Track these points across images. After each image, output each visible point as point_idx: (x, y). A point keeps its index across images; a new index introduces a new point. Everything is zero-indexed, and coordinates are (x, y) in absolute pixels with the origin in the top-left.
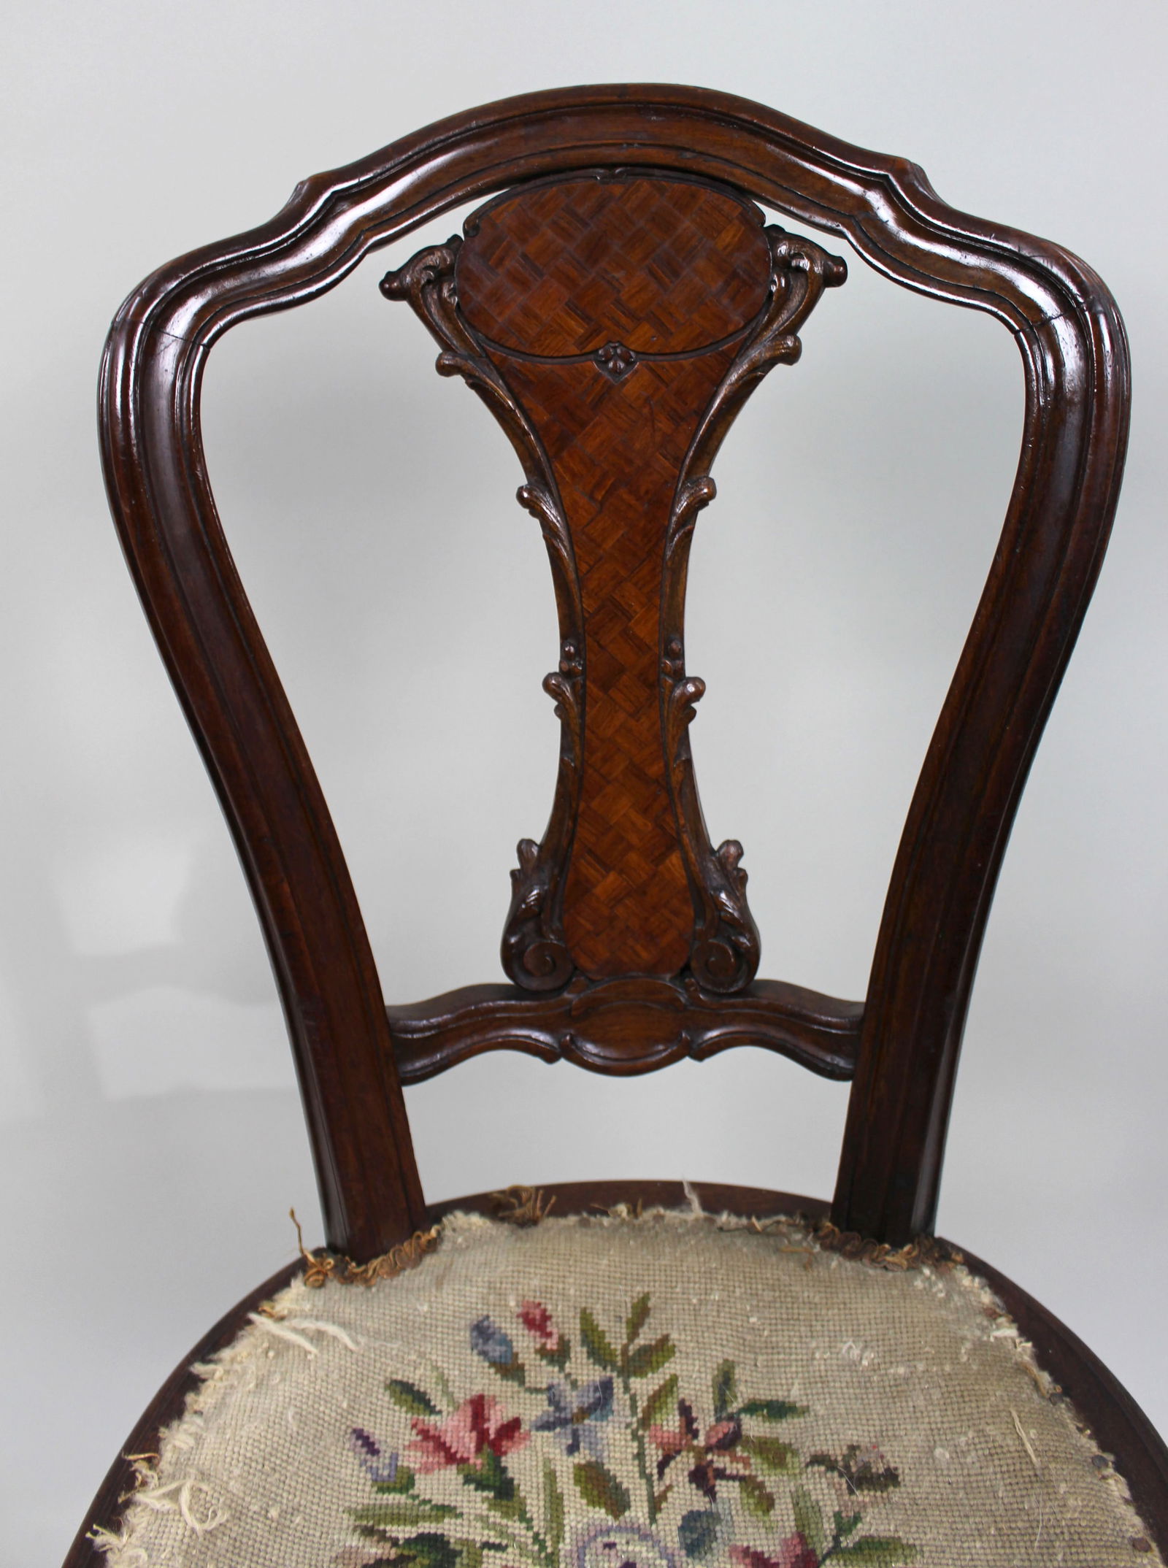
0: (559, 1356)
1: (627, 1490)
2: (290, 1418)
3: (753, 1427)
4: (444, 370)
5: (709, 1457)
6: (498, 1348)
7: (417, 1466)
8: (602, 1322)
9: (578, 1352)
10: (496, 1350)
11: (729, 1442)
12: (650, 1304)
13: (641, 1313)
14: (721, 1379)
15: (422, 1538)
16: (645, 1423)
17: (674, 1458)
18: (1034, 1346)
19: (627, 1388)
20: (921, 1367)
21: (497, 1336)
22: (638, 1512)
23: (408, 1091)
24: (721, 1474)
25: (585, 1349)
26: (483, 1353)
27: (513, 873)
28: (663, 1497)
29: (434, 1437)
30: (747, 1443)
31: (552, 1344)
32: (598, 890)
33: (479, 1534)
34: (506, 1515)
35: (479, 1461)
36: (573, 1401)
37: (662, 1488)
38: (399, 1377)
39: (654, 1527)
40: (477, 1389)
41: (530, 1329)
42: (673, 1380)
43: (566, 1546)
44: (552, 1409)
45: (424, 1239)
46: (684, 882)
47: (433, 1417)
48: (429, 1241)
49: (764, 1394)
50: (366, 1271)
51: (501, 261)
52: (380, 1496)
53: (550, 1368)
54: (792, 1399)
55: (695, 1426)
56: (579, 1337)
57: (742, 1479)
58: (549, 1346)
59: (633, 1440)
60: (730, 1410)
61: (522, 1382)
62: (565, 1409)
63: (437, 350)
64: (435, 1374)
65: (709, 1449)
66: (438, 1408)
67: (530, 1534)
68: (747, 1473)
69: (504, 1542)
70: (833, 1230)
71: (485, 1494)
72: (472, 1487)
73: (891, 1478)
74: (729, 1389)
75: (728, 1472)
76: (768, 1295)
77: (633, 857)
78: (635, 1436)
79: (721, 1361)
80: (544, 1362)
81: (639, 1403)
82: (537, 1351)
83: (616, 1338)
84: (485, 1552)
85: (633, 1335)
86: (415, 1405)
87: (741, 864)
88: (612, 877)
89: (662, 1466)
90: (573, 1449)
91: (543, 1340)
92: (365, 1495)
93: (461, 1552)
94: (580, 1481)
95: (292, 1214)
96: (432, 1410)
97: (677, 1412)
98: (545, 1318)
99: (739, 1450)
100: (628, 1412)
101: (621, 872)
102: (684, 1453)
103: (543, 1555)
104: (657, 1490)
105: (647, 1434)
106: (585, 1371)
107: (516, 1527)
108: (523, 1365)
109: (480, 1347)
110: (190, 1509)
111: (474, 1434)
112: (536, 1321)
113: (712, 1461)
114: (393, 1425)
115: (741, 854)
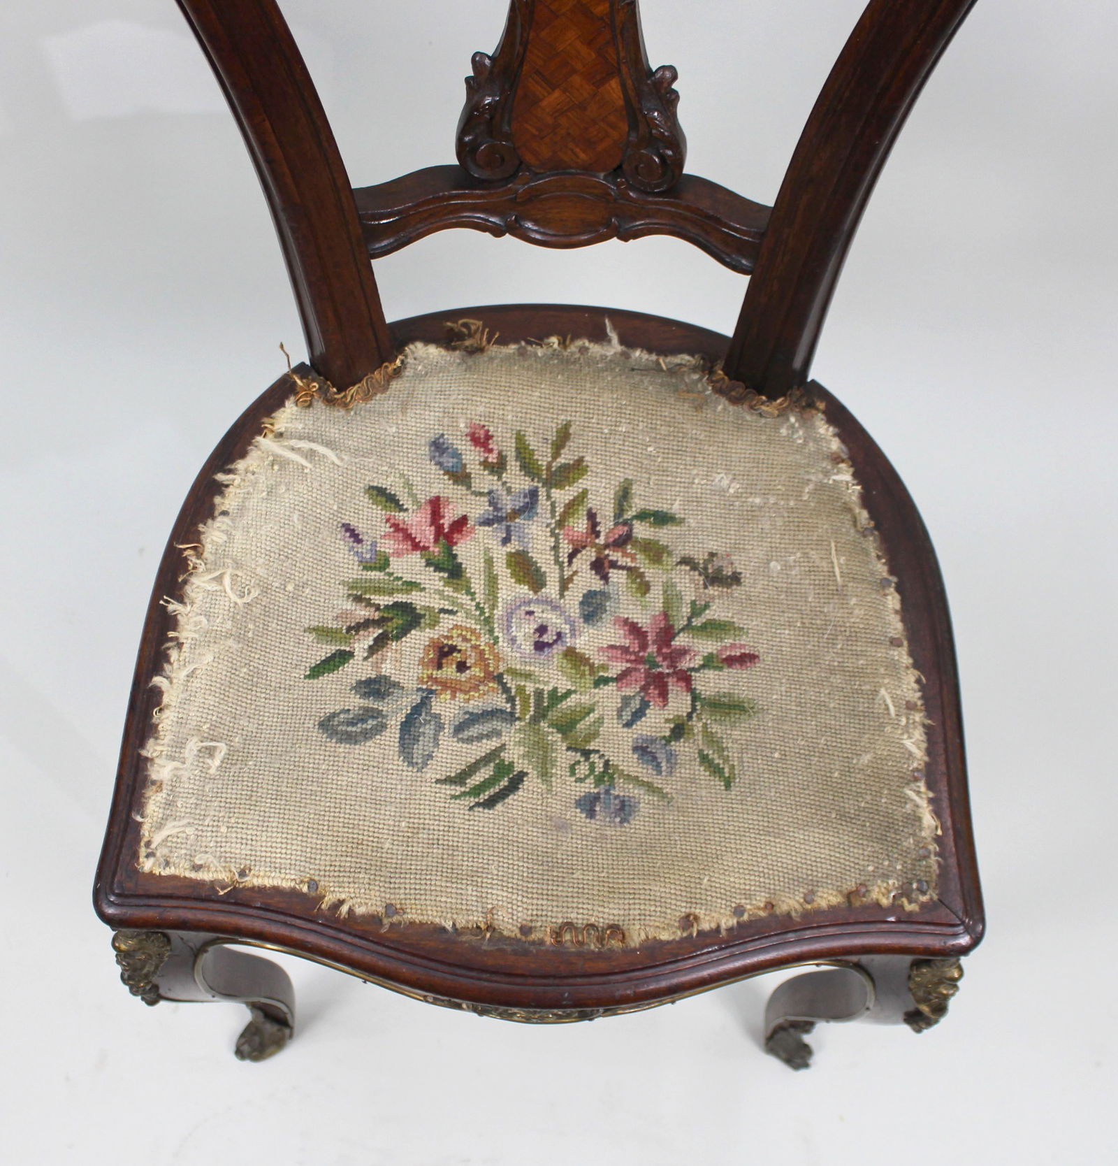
0: (497, 468)
1: (545, 572)
2: (296, 520)
3: (642, 531)
5: (607, 552)
6: (451, 460)
7: (391, 551)
8: (533, 442)
9: (513, 465)
10: (449, 462)
11: (621, 542)
12: (571, 431)
13: (563, 437)
14: (621, 493)
15: (396, 605)
16: (561, 524)
17: (580, 551)
18: (862, 488)
19: (549, 497)
20: (772, 500)
21: (450, 451)
22: (552, 589)
24: (614, 565)
25: (518, 464)
26: (440, 464)
27: (468, 80)
28: (570, 579)
29: (402, 529)
30: (636, 543)
31: (492, 458)
32: (544, 103)
33: (437, 604)
34: (456, 590)
35: (437, 550)
36: (508, 504)
37: (571, 573)
38: (375, 484)
39: (562, 601)
40: (434, 492)
41: (476, 446)
42: (584, 493)
43: (498, 612)
44: (491, 509)
45: (391, 368)
46: (621, 103)
47: (401, 514)
48: (395, 370)
49: (653, 506)
50: (345, 396)
52: (364, 573)
53: (491, 477)
54: (673, 511)
55: (598, 529)
56: (514, 454)
57: (628, 569)
58: (490, 460)
59: (551, 536)
60: (625, 517)
61: (469, 487)
62: (501, 509)
64: (402, 480)
65: (606, 546)
66: (405, 507)
67: (474, 603)
68: (633, 565)
69: (455, 609)
70: (723, 378)
71: (441, 574)
72: (432, 569)
73: (736, 579)
74: (627, 501)
75: (619, 563)
76: (664, 431)
77: (577, 80)
78: (553, 534)
79: (622, 480)
80: (486, 472)
81: (557, 509)
82: (480, 464)
83: (543, 456)
84: (442, 615)
85: (556, 455)
86: (388, 504)
87: (674, 86)
88: (557, 94)
89: (572, 556)
90: (506, 541)
91: (486, 455)
92: (354, 571)
93: (425, 615)
94: (511, 565)
96: (401, 508)
97: (585, 518)
98: (488, 437)
99: (629, 549)
100: (549, 516)
101: (565, 91)
102: (588, 548)
103: (482, 618)
104: (567, 574)
105: (562, 532)
106: (518, 481)
107: (464, 598)
108: (470, 474)
109: (436, 459)
110: (232, 589)
111: (433, 528)
112: (481, 439)
113: (608, 555)
114: (371, 520)
115: (675, 77)
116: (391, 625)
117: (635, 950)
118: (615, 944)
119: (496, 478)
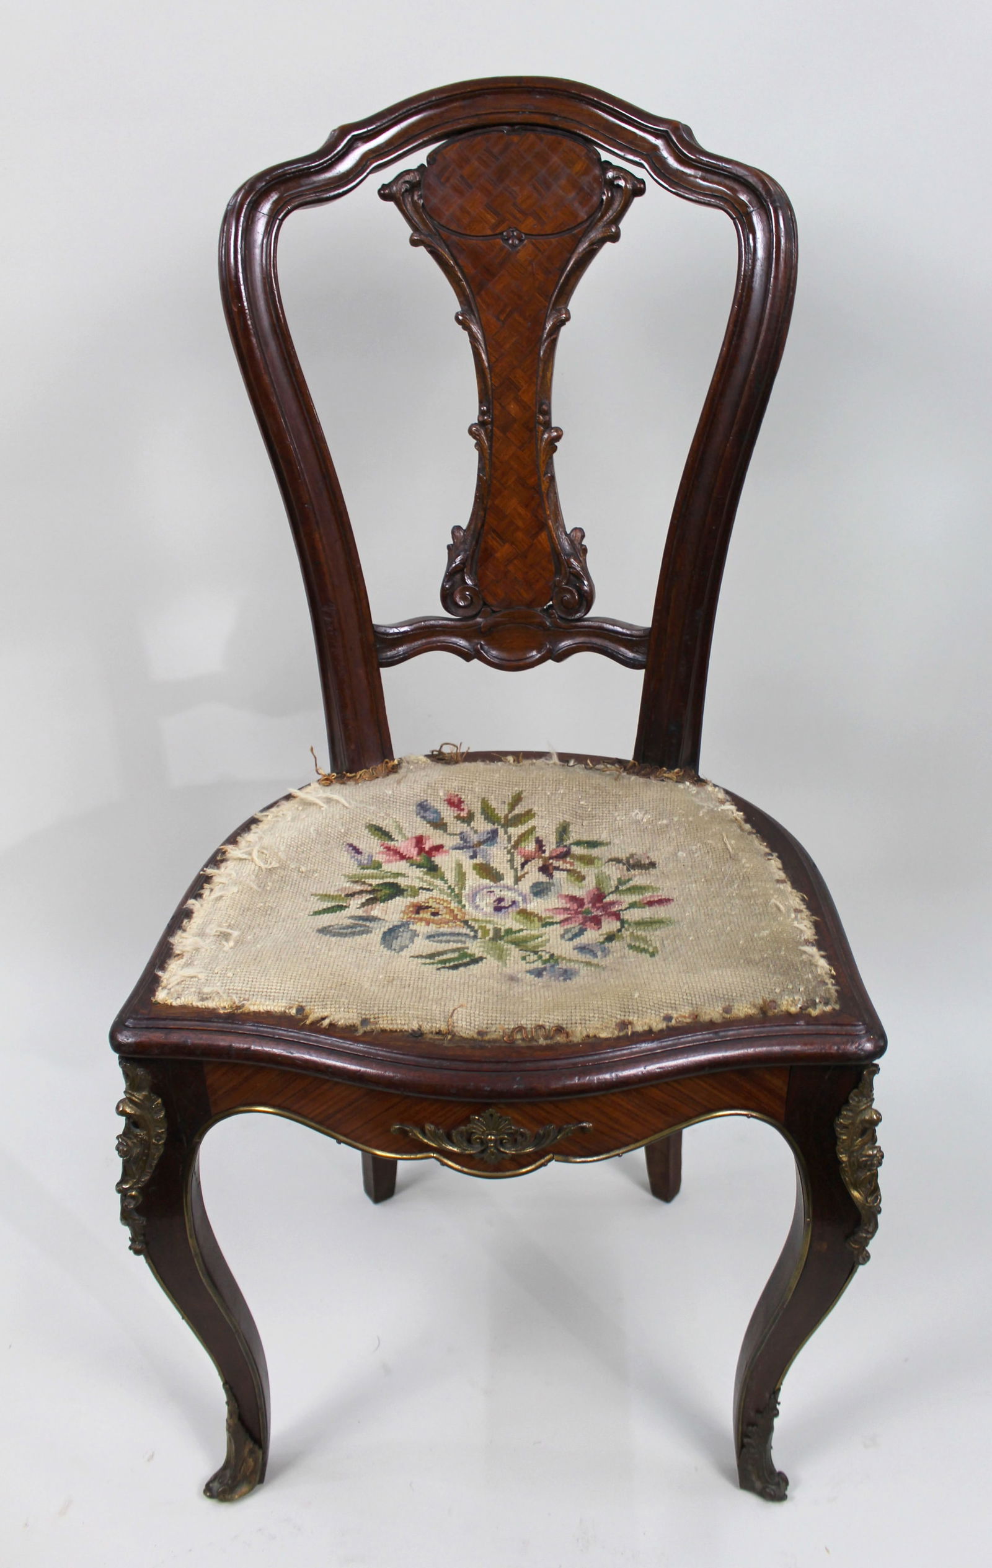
0: (469, 819)
1: (503, 874)
2: (312, 831)
3: (577, 850)
4: (414, 243)
5: (551, 861)
6: (432, 815)
7: (384, 860)
8: (494, 804)
9: (479, 817)
10: (431, 816)
11: (563, 856)
12: (522, 796)
13: (517, 799)
14: (561, 830)
15: (385, 884)
16: (515, 847)
17: (530, 861)
18: (745, 814)
19: (506, 832)
20: (676, 819)
21: (431, 810)
22: (509, 880)
23: (384, 671)
24: (557, 868)
25: (483, 816)
26: (424, 817)
27: (449, 547)
28: (523, 876)
29: (393, 850)
30: (574, 857)
31: (464, 814)
32: (498, 555)
33: (417, 884)
34: (433, 877)
35: (419, 858)
36: (475, 839)
37: (523, 873)
38: (374, 823)
39: (516, 886)
40: (419, 833)
41: (451, 807)
42: (534, 828)
43: (465, 892)
44: (462, 842)
45: (390, 764)
46: (549, 549)
47: (393, 843)
48: (393, 766)
49: (585, 838)
50: (355, 776)
51: (448, 180)
52: (362, 871)
53: (462, 825)
54: (601, 840)
55: (544, 848)
56: (480, 811)
57: (568, 871)
58: (462, 815)
59: (508, 854)
60: (565, 844)
61: (445, 830)
62: (470, 842)
63: (409, 231)
64: (395, 824)
65: (551, 858)
66: (396, 839)
67: (446, 885)
68: (572, 868)
69: (431, 888)
70: (635, 764)
71: (422, 869)
72: (414, 867)
73: (653, 865)
74: (566, 834)
75: (561, 867)
76: (592, 792)
77: (520, 535)
78: (509, 852)
79: (561, 821)
80: (459, 822)
81: (512, 839)
82: (455, 817)
83: (502, 811)
84: (420, 891)
85: (510, 811)
86: (383, 836)
87: (584, 543)
88: (507, 546)
89: (523, 865)
90: (474, 857)
91: (459, 812)
92: (353, 869)
93: (407, 890)
94: (476, 869)
95: (312, 749)
96: (393, 840)
97: (534, 842)
98: (460, 802)
99: (568, 859)
100: (506, 842)
101: (512, 543)
102: (537, 859)
103: (454, 894)
104: (519, 874)
105: (516, 851)
106: (482, 826)
107: (438, 882)
108: (446, 823)
109: (422, 814)
110: (258, 858)
111: (417, 849)
112: (455, 803)
113: (552, 863)
114: (372, 846)
115: (583, 536)
116: (379, 894)
117: (578, 1044)
118: (561, 1039)
119: (466, 825)
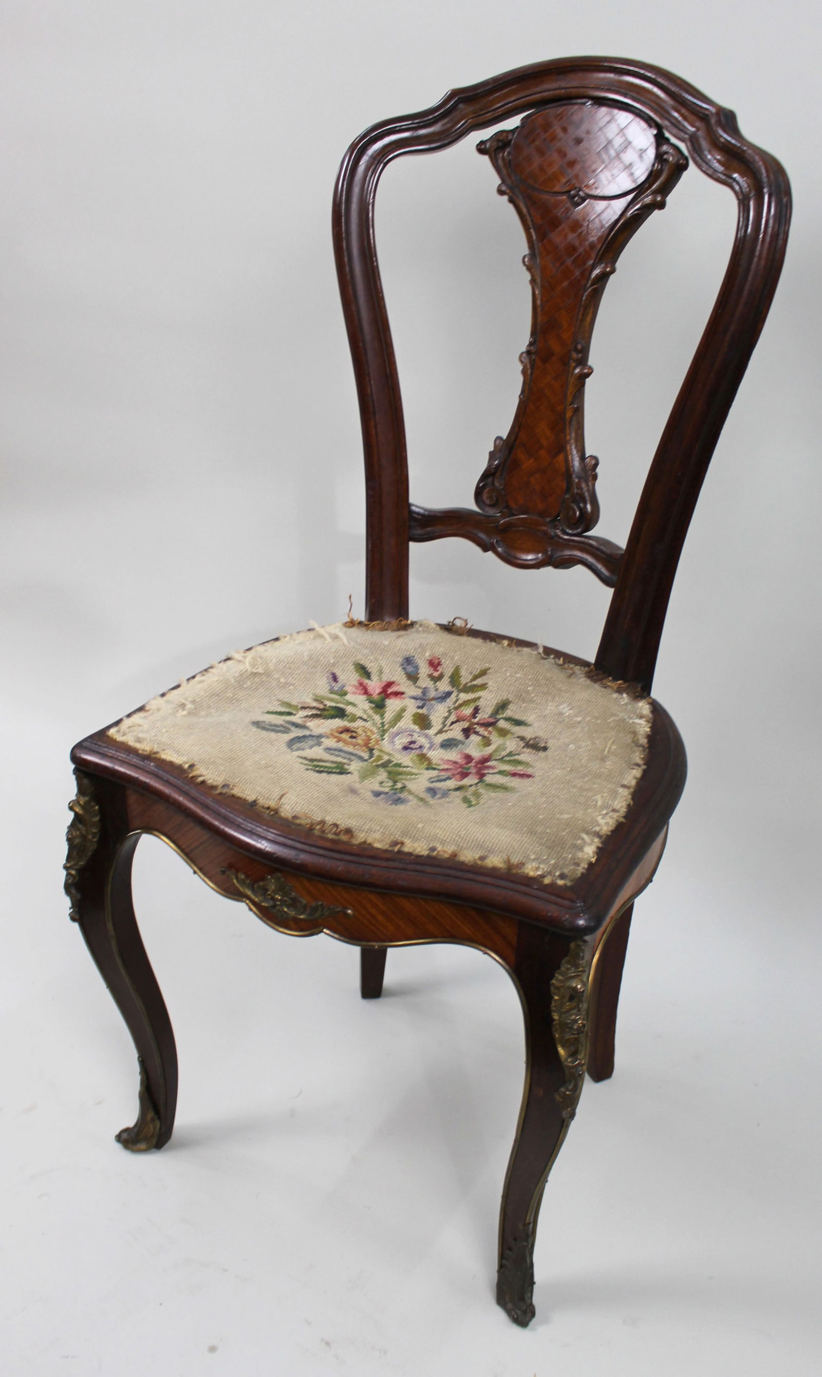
0: (436, 679)
1: (432, 725)
3: (502, 724)
4: (501, 192)
5: (475, 726)
6: (412, 669)
7: (350, 691)
8: (463, 672)
9: (446, 680)
10: (410, 669)
11: (487, 725)
12: (487, 672)
13: (483, 673)
14: (500, 705)
15: (336, 707)
16: (456, 708)
17: (460, 722)
19: (457, 696)
20: (588, 719)
21: (414, 665)
22: (431, 731)
23: (412, 545)
24: (476, 733)
25: (449, 680)
26: (404, 669)
27: (490, 453)
28: (445, 731)
29: (363, 686)
30: (496, 728)
31: (436, 674)
32: (523, 467)
33: (359, 714)
34: (375, 712)
35: (376, 697)
36: (431, 694)
37: (448, 729)
38: (362, 662)
39: (433, 737)
40: (392, 679)
41: (429, 666)
42: (479, 698)
43: (392, 730)
44: (420, 694)
45: (403, 623)
47: (367, 681)
48: (406, 624)
49: (515, 716)
50: (369, 625)
51: (533, 141)
52: (327, 694)
53: (430, 682)
54: (527, 721)
55: (477, 715)
56: (449, 675)
57: (484, 737)
58: (434, 675)
60: (497, 717)
61: (415, 683)
62: (426, 696)
63: (498, 181)
64: (378, 668)
65: (477, 724)
66: (372, 679)
67: (381, 721)
68: (488, 735)
69: (368, 720)
70: (592, 670)
71: (372, 705)
72: (368, 702)
73: (545, 749)
74: (502, 709)
75: (479, 733)
76: (543, 682)
78: (448, 711)
79: (505, 698)
80: (429, 679)
81: (458, 702)
82: (428, 675)
83: (465, 677)
84: (358, 719)
85: (471, 681)
86: (363, 675)
87: (596, 469)
88: (532, 461)
89: (453, 723)
90: (419, 707)
91: (433, 672)
92: (323, 691)
93: (348, 716)
94: (415, 716)
95: (350, 597)
96: (369, 679)
98: (439, 664)
99: (490, 728)
100: (452, 703)
101: (535, 459)
102: (465, 722)
103: (381, 729)
104: (445, 728)
105: (454, 712)
106: (444, 686)
107: (376, 717)
108: (419, 678)
109: (404, 666)
111: (381, 690)
112: (434, 664)
113: (475, 728)
114: (349, 678)
115: (596, 464)
116: (326, 713)
117: (354, 845)
118: (344, 838)
119: (433, 682)
